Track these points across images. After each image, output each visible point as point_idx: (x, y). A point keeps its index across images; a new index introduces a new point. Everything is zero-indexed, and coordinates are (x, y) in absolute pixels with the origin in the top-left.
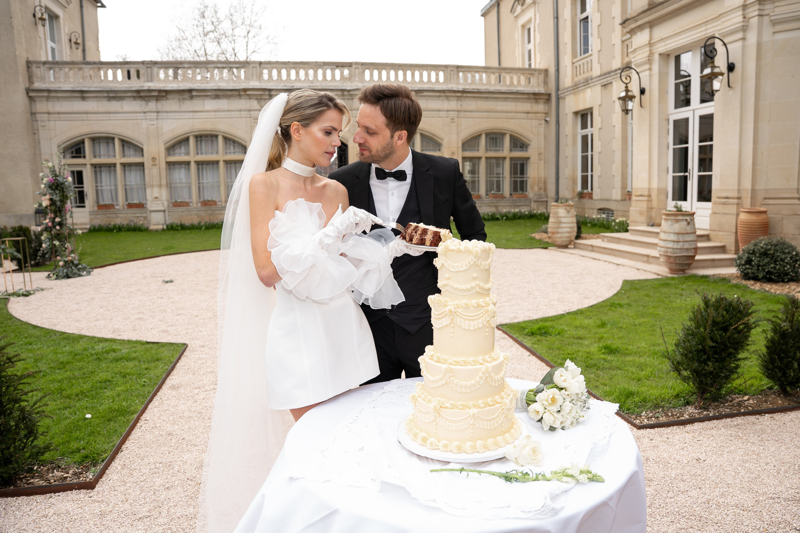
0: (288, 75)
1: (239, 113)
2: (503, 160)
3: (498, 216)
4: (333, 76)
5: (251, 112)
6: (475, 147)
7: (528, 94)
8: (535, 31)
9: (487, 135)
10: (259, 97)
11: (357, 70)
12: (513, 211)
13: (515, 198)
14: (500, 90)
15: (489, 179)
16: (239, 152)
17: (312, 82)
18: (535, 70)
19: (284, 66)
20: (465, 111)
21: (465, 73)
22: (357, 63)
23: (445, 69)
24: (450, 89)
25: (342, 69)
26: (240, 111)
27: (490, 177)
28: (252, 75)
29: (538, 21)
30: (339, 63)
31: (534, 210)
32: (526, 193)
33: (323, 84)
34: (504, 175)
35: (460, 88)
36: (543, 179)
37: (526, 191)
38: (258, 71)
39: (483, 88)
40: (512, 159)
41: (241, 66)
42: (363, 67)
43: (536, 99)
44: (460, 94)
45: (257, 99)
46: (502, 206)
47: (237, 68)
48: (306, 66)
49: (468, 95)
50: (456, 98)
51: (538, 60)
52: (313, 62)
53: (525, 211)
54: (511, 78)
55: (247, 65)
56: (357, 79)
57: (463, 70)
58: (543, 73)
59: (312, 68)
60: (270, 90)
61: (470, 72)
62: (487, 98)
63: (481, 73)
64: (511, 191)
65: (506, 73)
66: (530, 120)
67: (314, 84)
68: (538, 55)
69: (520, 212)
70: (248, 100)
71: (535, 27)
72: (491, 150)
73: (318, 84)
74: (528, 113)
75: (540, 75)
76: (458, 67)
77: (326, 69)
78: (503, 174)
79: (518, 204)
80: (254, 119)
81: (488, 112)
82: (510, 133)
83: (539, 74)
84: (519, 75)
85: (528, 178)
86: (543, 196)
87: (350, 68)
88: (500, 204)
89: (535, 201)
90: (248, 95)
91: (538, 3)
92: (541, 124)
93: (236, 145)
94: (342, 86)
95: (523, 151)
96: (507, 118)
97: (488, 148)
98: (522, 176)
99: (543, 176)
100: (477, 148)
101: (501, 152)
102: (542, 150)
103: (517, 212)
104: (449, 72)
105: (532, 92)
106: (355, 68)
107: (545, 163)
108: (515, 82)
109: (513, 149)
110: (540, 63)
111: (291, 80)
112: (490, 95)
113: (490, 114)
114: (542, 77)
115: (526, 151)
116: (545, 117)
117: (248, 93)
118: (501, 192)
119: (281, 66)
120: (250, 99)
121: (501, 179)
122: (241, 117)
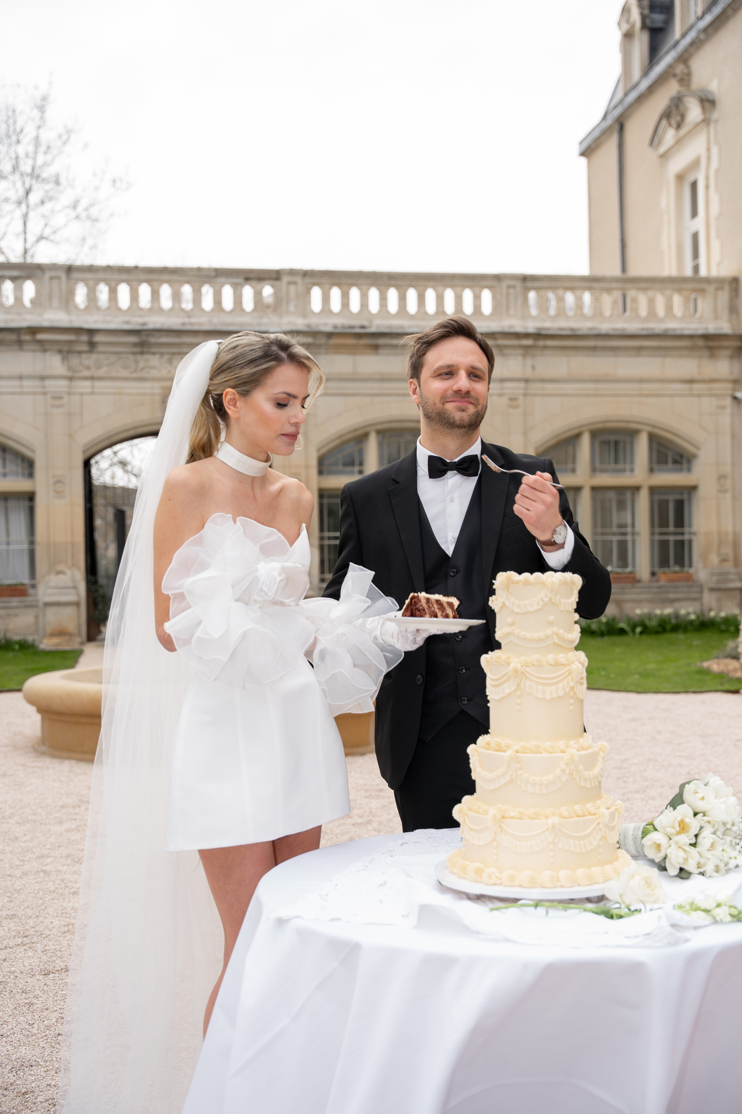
0: (134, 297)
1: (17, 383)
2: (633, 494)
3: (622, 625)
4: (238, 300)
5: (47, 382)
6: (566, 463)
7: (691, 337)
8: (707, 187)
9: (594, 434)
10: (66, 348)
11: (292, 288)
12: (658, 612)
13: (662, 583)
14: (624, 330)
15: (599, 538)
16: (17, 474)
17: (188, 314)
18: (708, 280)
19: (125, 277)
20: (543, 381)
21: (543, 292)
22: (292, 272)
23: (495, 283)
24: (507, 330)
25: (259, 285)
26: (21, 378)
27: (603, 534)
28: (50, 296)
29: (714, 165)
30: (251, 271)
31: (710, 610)
32: (692, 571)
33: (215, 320)
34: (637, 529)
35: (531, 327)
36: (730, 538)
37: (690, 566)
38: (64, 287)
39: (583, 326)
40: (653, 490)
41: (23, 274)
42: (308, 280)
43: (710, 348)
44: (529, 342)
45: (60, 352)
46: (633, 601)
47: (13, 279)
48: (175, 277)
49: (550, 343)
50: (520, 351)
51: (716, 257)
52: (191, 269)
53: (688, 614)
54: (651, 302)
55: (39, 273)
56: (292, 308)
57: (537, 284)
58: (727, 287)
59: (188, 282)
60: (91, 332)
61: (553, 289)
62: (594, 348)
63: (578, 292)
64: (652, 565)
65: (639, 289)
66: (696, 399)
67: (193, 320)
68: (716, 245)
69: (677, 616)
70: (39, 355)
71: (707, 178)
72: (604, 471)
73: (203, 320)
74: (691, 381)
75: (720, 293)
76: (525, 279)
77: (223, 285)
78: (633, 526)
79: (672, 596)
80: (54, 398)
81: (596, 381)
82: (650, 429)
83: (717, 289)
84: (668, 293)
85: (694, 534)
86: (732, 577)
87: (277, 283)
88: (627, 597)
89: (712, 590)
90: (40, 342)
91: (716, 121)
92: (723, 408)
93: (8, 456)
94: (259, 324)
95: (681, 470)
96: (641, 395)
97: (598, 466)
98: (679, 530)
99: (730, 529)
100: (570, 466)
101: (628, 474)
102: (728, 469)
103: (669, 616)
104: (504, 290)
105: (700, 332)
106: (289, 283)
107: (734, 498)
108: (661, 312)
109: (656, 467)
110: (719, 264)
111: (141, 309)
112: (600, 343)
113: (601, 386)
114: (724, 296)
115: (689, 470)
116: (734, 390)
117: (40, 337)
118: (629, 569)
119: (117, 276)
120: (45, 351)
121: (629, 538)
122: (22, 393)
